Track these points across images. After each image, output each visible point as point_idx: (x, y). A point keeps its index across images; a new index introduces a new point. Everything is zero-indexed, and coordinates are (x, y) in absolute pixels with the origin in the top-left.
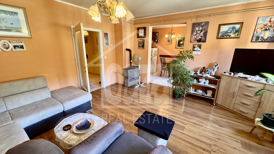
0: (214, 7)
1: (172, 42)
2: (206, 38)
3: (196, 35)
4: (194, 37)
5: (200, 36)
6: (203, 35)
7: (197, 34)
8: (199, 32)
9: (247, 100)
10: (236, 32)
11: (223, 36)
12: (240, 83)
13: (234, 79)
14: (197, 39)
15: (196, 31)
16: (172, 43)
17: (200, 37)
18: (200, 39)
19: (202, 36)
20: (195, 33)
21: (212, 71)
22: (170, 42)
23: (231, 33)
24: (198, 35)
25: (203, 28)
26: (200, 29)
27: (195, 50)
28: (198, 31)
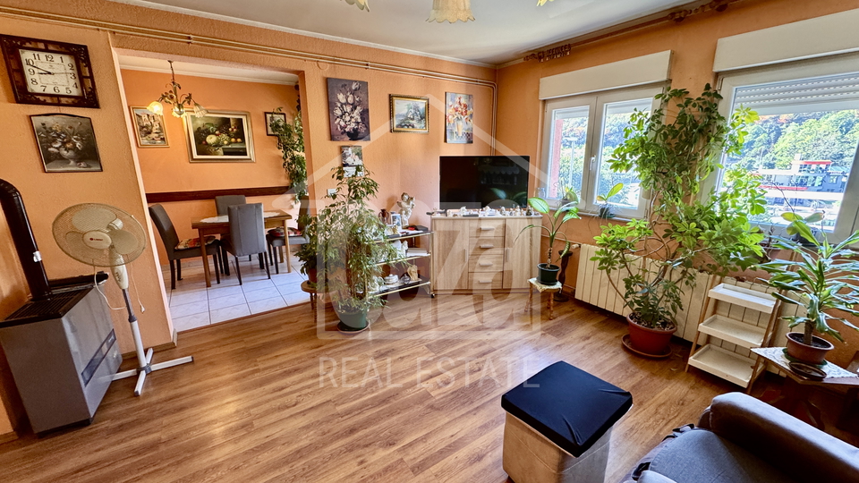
0: (372, 45)
1: (168, 135)
2: (367, 127)
3: (342, 116)
4: (339, 123)
5: (353, 120)
6: (359, 120)
7: (344, 113)
8: (348, 109)
9: (487, 257)
10: (422, 118)
11: (403, 127)
12: (470, 228)
13: (457, 222)
14: (347, 130)
15: (339, 105)
16: (169, 139)
17: (353, 125)
18: (354, 129)
19: (358, 123)
20: (338, 112)
21: (404, 215)
22: (153, 135)
23: (413, 119)
24: (348, 118)
25: (357, 99)
26: (350, 100)
27: (350, 164)
28: (345, 104)
